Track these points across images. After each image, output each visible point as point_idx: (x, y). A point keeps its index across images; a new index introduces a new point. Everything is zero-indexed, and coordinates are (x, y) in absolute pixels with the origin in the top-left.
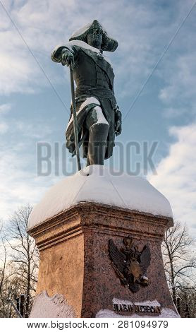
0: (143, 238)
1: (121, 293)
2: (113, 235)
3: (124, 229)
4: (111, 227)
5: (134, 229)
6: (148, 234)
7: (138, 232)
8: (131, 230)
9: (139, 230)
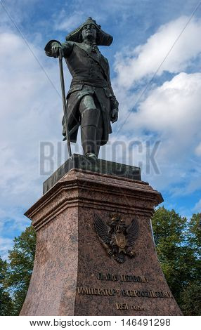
0: (130, 212)
1: (106, 263)
2: (98, 209)
3: (110, 203)
4: (96, 201)
5: (120, 202)
6: (136, 207)
7: (125, 206)
8: (118, 204)
9: (126, 203)
